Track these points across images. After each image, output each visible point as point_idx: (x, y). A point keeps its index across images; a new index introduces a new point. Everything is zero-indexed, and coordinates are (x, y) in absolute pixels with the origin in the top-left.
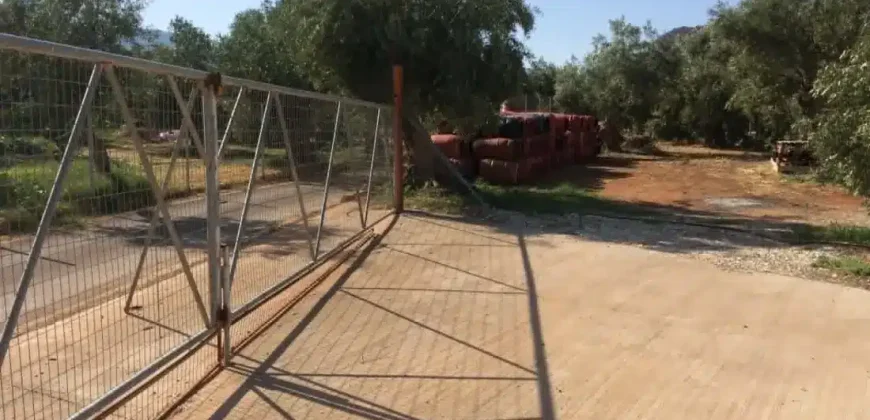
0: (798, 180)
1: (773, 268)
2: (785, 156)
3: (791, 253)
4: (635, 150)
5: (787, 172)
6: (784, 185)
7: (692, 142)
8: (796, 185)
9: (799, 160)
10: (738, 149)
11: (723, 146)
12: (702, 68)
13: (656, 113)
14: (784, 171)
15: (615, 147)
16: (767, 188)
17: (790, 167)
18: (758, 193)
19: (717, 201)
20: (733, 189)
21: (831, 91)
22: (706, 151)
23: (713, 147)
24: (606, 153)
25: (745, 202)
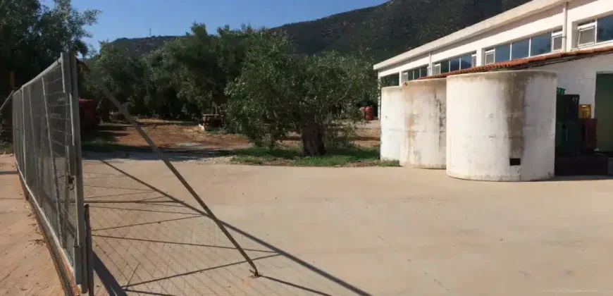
0: (215, 133)
1: (217, 163)
2: (208, 122)
3: (221, 158)
4: (120, 121)
5: (209, 131)
6: (209, 136)
7: (150, 116)
8: (215, 136)
9: (214, 125)
10: (177, 120)
11: (170, 118)
12: (160, 74)
13: (129, 99)
14: (207, 130)
15: (106, 120)
16: (201, 137)
17: (211, 128)
18: (200, 140)
19: (182, 144)
20: (186, 138)
21: (233, 92)
22: (162, 121)
23: (164, 119)
24: (102, 124)
25: (194, 144)
